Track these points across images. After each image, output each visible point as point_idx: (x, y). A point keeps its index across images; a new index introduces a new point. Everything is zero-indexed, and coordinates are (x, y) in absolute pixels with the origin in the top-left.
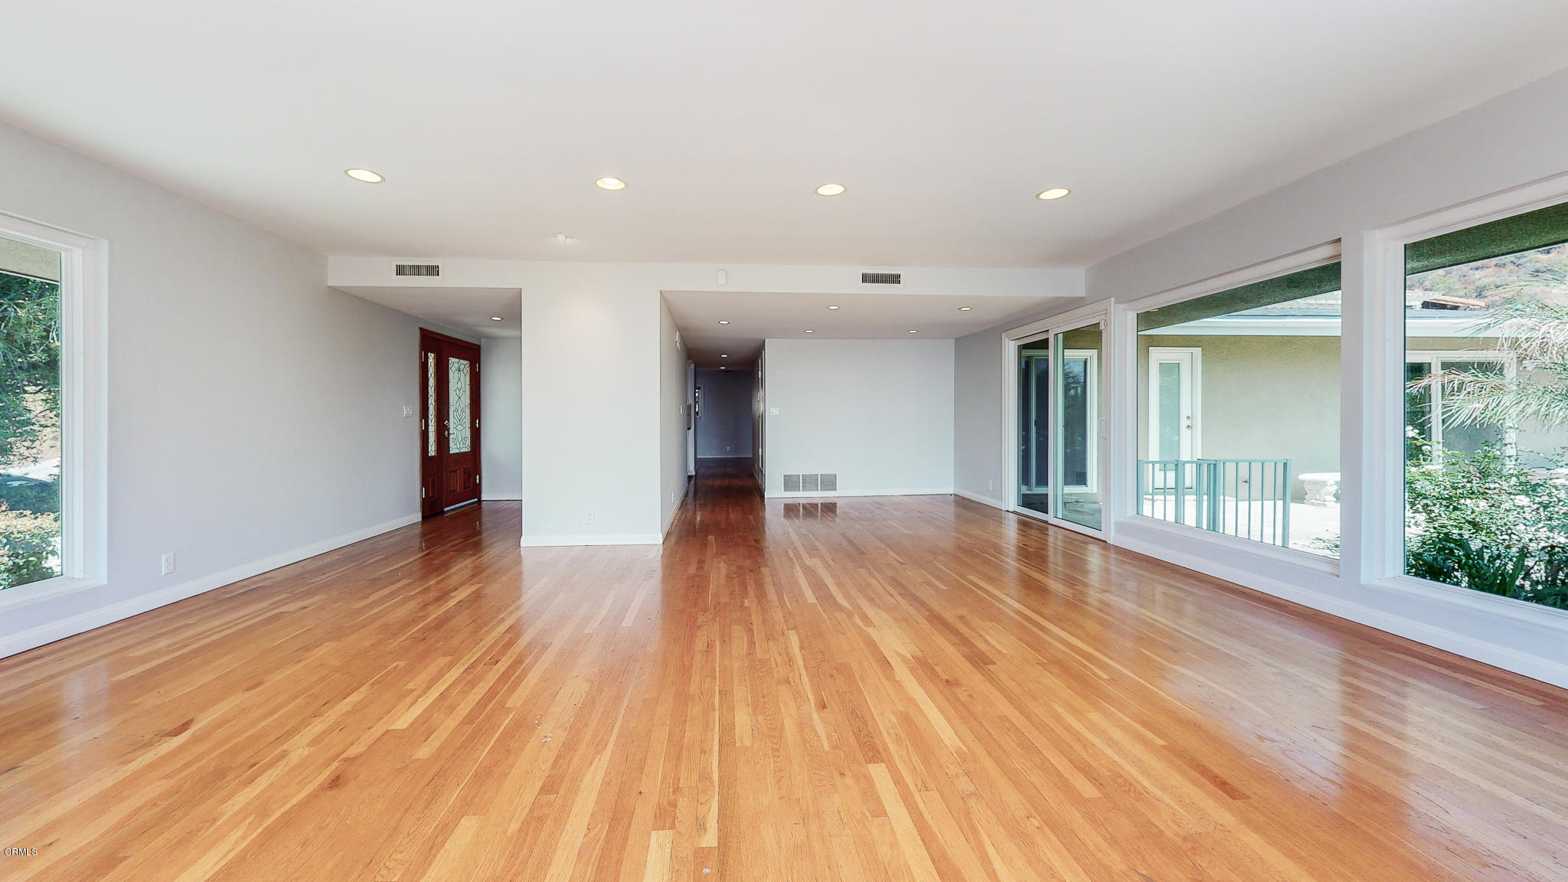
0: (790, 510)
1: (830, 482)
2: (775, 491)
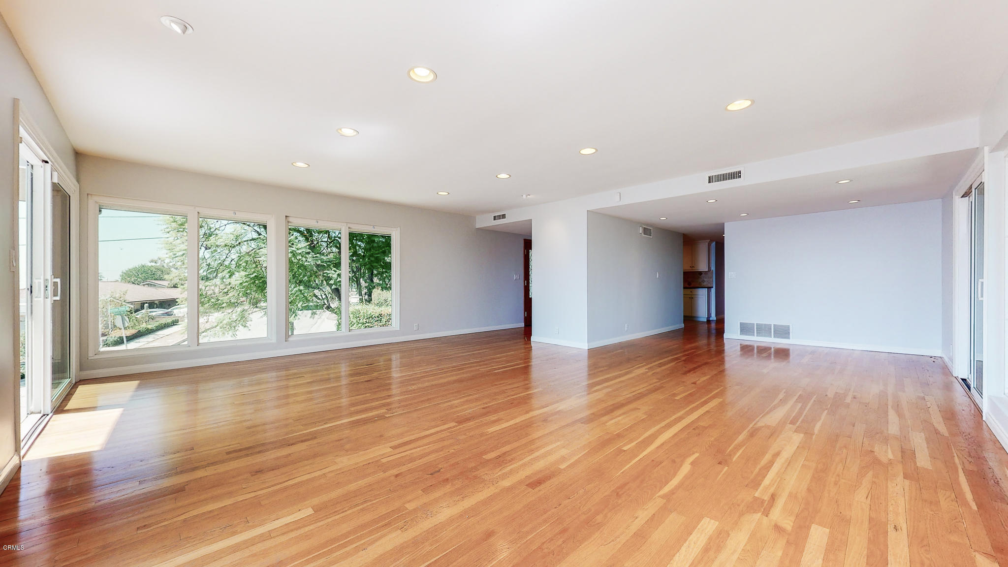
0: (746, 349)
1: (783, 332)
2: (732, 334)
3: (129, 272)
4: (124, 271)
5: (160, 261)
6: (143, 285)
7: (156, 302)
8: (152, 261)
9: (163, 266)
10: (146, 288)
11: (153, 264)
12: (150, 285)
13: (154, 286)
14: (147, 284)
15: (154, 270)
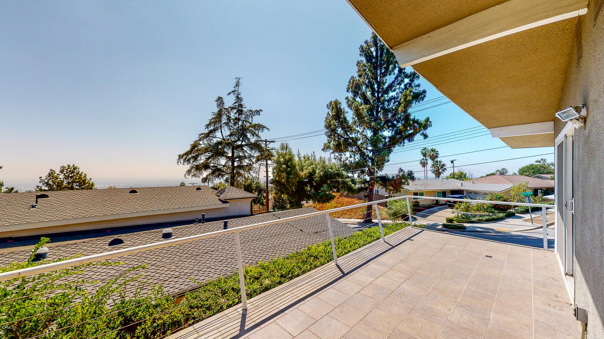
3: (523, 169)
4: (521, 168)
5: (542, 161)
6: (534, 177)
7: (543, 188)
8: (537, 162)
9: (545, 165)
10: (536, 179)
11: (538, 163)
12: (538, 177)
13: (541, 178)
14: (536, 177)
15: (539, 167)
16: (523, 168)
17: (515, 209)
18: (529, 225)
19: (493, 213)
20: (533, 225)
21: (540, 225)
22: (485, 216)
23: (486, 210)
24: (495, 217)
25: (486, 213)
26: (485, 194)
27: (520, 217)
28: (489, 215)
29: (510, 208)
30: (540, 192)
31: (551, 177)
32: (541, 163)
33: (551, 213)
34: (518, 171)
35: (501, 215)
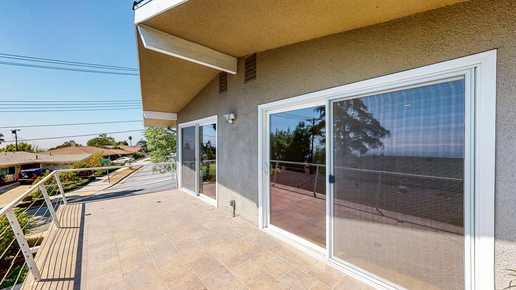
6: (101, 148)
9: (106, 138)
12: (105, 148)
13: (106, 148)
14: (103, 147)
15: (103, 140)
16: (91, 140)
17: (95, 174)
18: (107, 185)
19: (77, 180)
20: (110, 184)
21: (114, 182)
22: (70, 184)
23: (70, 179)
24: (80, 184)
25: (71, 182)
26: (65, 165)
27: (100, 180)
28: (74, 183)
29: (91, 174)
30: (109, 158)
31: (113, 147)
32: (103, 137)
33: (118, 173)
34: (87, 143)
35: (85, 181)
